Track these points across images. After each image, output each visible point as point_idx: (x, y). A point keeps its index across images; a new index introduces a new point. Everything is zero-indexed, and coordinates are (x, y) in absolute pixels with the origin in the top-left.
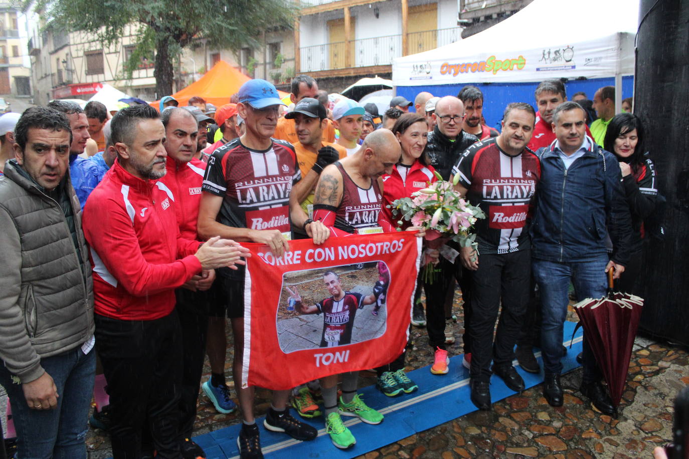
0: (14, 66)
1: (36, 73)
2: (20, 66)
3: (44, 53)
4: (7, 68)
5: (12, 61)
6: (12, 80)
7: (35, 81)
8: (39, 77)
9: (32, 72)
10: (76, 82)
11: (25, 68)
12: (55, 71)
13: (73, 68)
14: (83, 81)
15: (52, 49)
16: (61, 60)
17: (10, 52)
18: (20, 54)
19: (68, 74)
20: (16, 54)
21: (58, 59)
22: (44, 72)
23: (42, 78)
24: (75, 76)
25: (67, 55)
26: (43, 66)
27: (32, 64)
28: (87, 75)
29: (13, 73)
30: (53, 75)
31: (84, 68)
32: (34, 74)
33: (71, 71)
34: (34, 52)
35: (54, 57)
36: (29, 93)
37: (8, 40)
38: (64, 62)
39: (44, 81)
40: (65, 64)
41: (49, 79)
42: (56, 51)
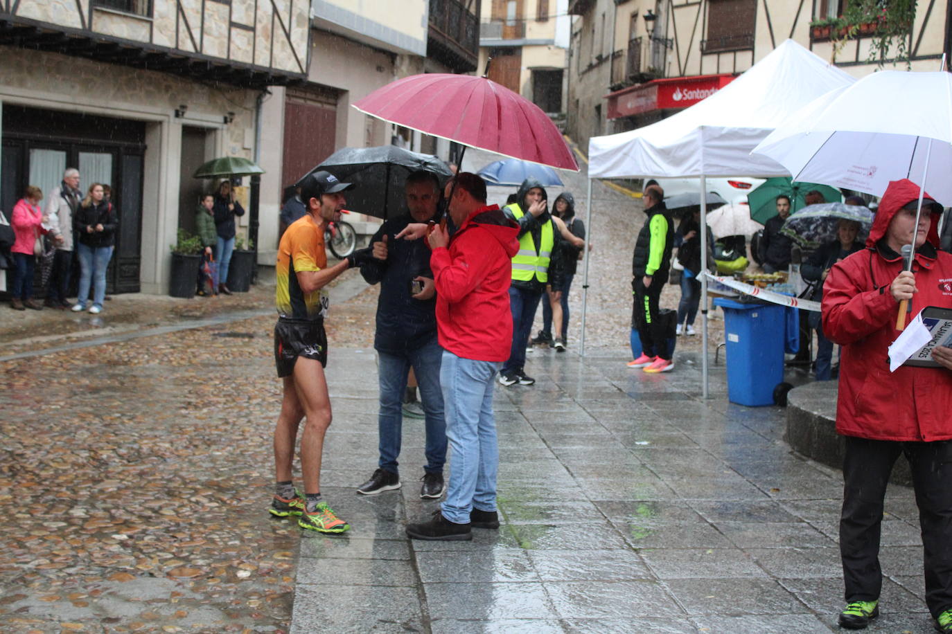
1: (579, 57)
4: (519, 48)
5: (534, 31)
7: (575, 77)
8: (584, 67)
9: (571, 55)
10: (673, 72)
11: (558, 47)
12: (622, 44)
13: (671, 35)
14: (692, 71)
19: (656, 51)
22: (596, 53)
23: (591, 67)
24: (671, 57)
26: (597, 37)
28: (704, 53)
30: (616, 56)
32: (574, 59)
33: (663, 43)
36: (558, 108)
38: (650, 17)
39: (594, 75)
40: (650, 24)
41: (606, 68)
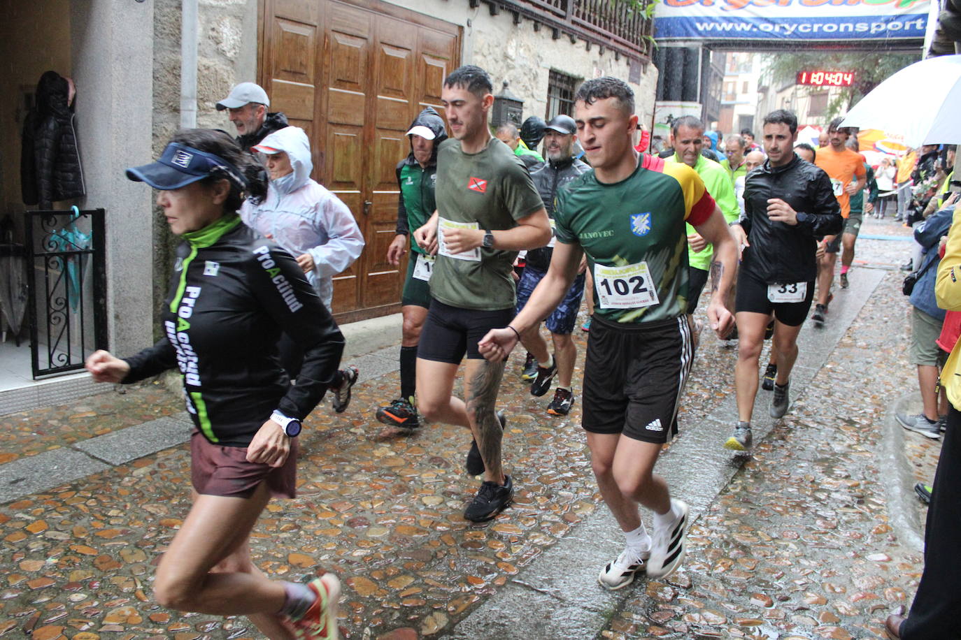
0: (741, 104)
2: (747, 103)
3: (772, 91)
6: (735, 119)
15: (780, 87)
16: (786, 100)
17: (739, 89)
18: (748, 91)
20: (745, 91)
21: (783, 99)
25: (793, 94)
27: (759, 102)
29: (739, 111)
31: (807, 109)
34: (763, 90)
35: (780, 96)
37: (740, 75)
42: (782, 91)
